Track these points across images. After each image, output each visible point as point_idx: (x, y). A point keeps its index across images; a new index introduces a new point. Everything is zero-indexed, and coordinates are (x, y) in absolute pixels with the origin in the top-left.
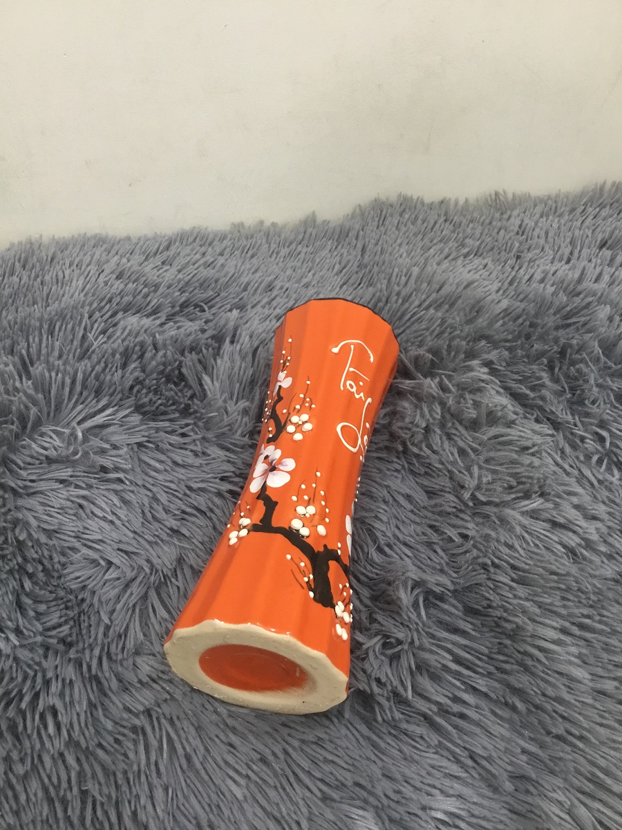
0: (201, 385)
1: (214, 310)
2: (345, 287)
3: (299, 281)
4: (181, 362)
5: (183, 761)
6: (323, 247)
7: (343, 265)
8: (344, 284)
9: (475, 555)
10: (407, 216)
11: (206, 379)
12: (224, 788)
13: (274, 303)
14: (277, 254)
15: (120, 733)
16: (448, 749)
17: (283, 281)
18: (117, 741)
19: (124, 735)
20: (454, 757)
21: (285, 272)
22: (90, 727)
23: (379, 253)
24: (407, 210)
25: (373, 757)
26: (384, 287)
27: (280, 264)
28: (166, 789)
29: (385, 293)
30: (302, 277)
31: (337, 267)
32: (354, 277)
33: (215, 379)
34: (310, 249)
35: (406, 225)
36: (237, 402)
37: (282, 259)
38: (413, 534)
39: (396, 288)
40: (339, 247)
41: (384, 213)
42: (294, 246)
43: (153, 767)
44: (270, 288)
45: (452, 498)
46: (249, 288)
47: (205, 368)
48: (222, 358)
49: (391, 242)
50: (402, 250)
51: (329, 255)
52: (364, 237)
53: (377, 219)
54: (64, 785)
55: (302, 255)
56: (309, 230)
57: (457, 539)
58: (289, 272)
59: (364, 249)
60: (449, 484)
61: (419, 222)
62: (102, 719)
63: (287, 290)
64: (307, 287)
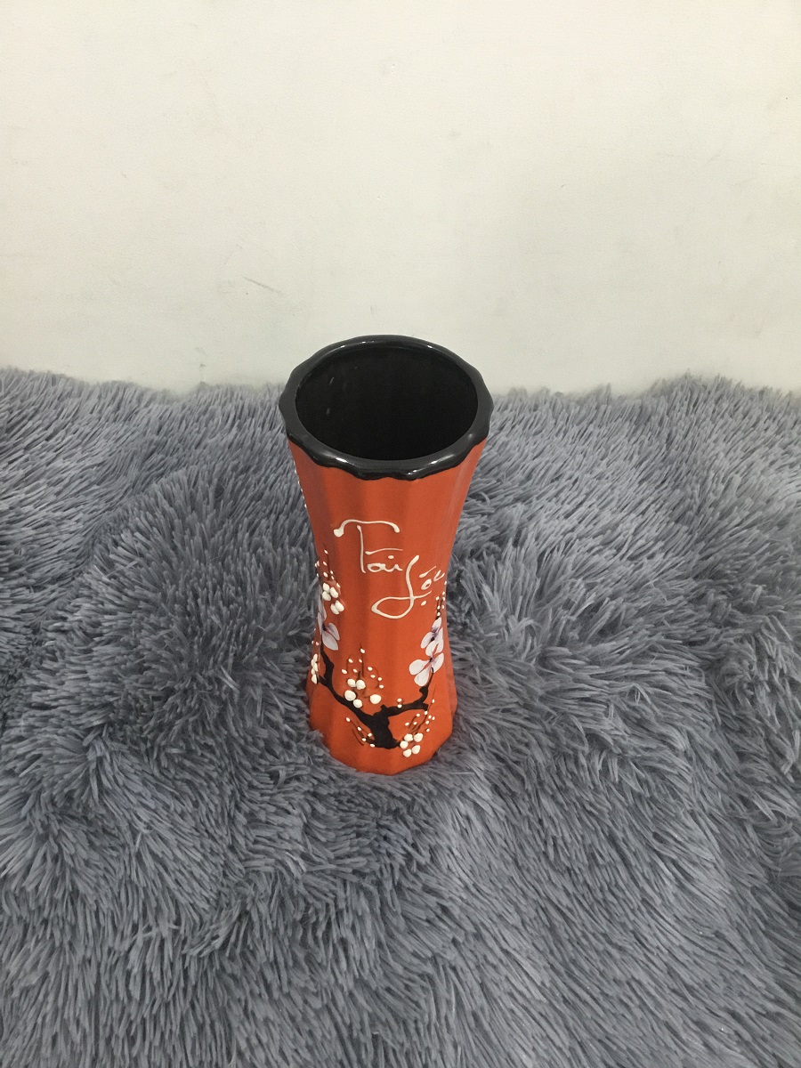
0: (480, 596)
1: (496, 502)
2: (645, 484)
3: (590, 471)
4: (461, 571)
5: (471, 1019)
6: (618, 430)
7: (644, 455)
8: (643, 480)
9: (796, 841)
10: (725, 405)
11: (486, 589)
12: (514, 1056)
13: (563, 496)
14: (565, 433)
15: (410, 980)
16: (755, 1052)
17: (572, 469)
18: (407, 987)
19: (413, 981)
20: (760, 1061)
21: (574, 458)
22: (379, 968)
23: (688, 448)
24: (725, 397)
25: (673, 1046)
26: (696, 492)
27: (568, 446)
28: (455, 1047)
29: (698, 500)
30: (593, 466)
31: (636, 458)
32: (657, 473)
33: (495, 588)
34: (604, 430)
35: (722, 416)
36: (519, 619)
37: (570, 440)
38: (720, 804)
39: (712, 497)
40: (639, 432)
41: (695, 396)
42: (584, 423)
43: (443, 1021)
44: (557, 477)
45: (767, 766)
46: (534, 475)
47: (485, 575)
48: (503, 563)
49: (704, 436)
50: (718, 449)
51: (626, 440)
52: (670, 425)
53: (686, 403)
54: (357, 1026)
55: (594, 439)
56: (603, 407)
57: (774, 819)
58: (579, 457)
59: (669, 441)
60: (764, 749)
61: (739, 414)
62: (392, 962)
63: (576, 481)
64: (599, 479)
